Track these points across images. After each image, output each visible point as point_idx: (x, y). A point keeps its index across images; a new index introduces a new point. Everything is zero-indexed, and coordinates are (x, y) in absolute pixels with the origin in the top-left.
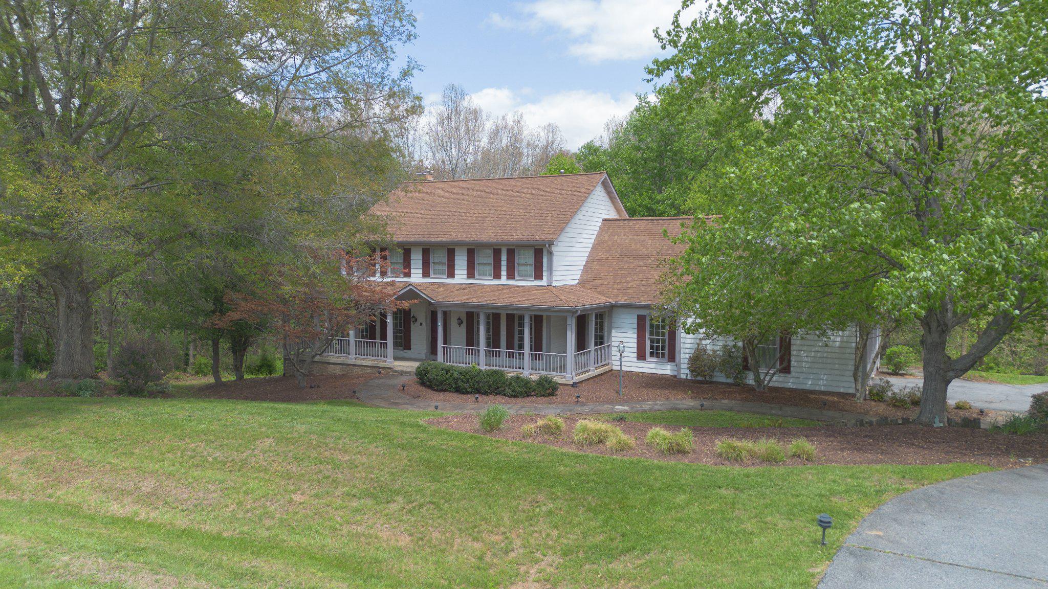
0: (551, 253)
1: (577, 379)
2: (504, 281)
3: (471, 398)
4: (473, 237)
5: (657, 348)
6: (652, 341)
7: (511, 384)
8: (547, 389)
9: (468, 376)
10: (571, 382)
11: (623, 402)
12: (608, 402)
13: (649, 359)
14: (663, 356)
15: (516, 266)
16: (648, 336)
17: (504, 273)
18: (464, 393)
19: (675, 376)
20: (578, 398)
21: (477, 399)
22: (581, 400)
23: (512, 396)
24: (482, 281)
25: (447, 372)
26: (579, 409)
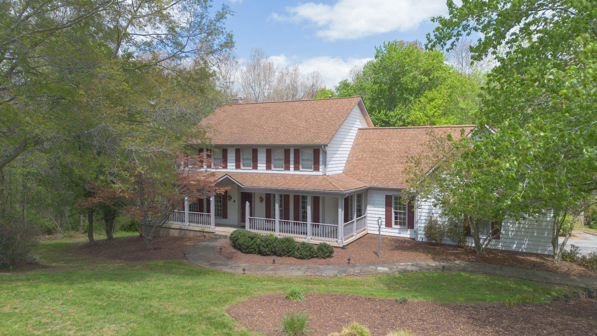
0: (325, 152)
1: (346, 242)
2: (292, 171)
3: (270, 259)
4: (270, 141)
5: (400, 219)
6: (396, 213)
7: (299, 249)
8: (325, 253)
9: (267, 243)
10: (342, 246)
11: (382, 264)
12: (374, 264)
13: (394, 226)
14: (404, 224)
15: (301, 161)
16: (393, 210)
17: (292, 166)
18: (264, 255)
19: (414, 239)
20: (349, 260)
21: (274, 261)
22: (351, 261)
23: (300, 258)
24: (276, 171)
25: (252, 239)
26: (351, 270)
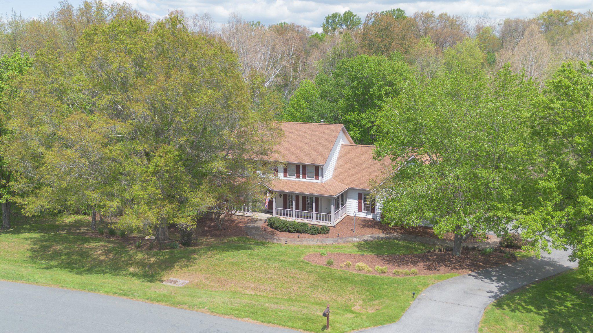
0: (322, 169)
1: (336, 223)
2: (301, 179)
3: (297, 234)
4: (287, 159)
5: (367, 207)
6: (364, 204)
7: (311, 229)
8: (325, 231)
9: (293, 226)
10: (333, 226)
11: (356, 236)
12: (351, 237)
13: (363, 211)
14: (369, 210)
15: (307, 173)
16: (363, 202)
17: (301, 176)
18: (291, 233)
19: (374, 219)
20: (338, 235)
21: (299, 236)
22: (339, 236)
23: (312, 234)
24: (291, 178)
25: (284, 224)
26: (340, 240)
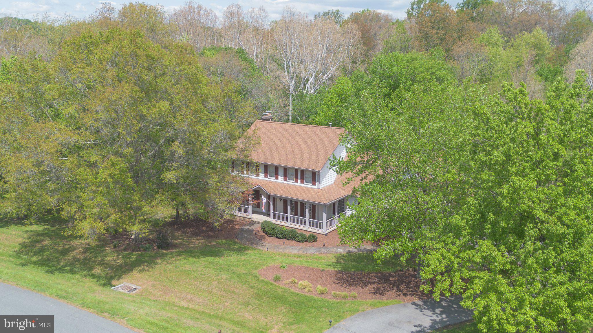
0: (319, 175)
1: (328, 231)
2: (299, 183)
3: (282, 241)
4: (286, 164)
7: (298, 236)
8: (313, 239)
9: (281, 232)
10: (325, 234)
11: (342, 247)
12: (337, 247)
15: (305, 178)
17: (299, 181)
18: (279, 239)
20: (324, 244)
21: (284, 243)
23: (298, 242)
24: (290, 182)
